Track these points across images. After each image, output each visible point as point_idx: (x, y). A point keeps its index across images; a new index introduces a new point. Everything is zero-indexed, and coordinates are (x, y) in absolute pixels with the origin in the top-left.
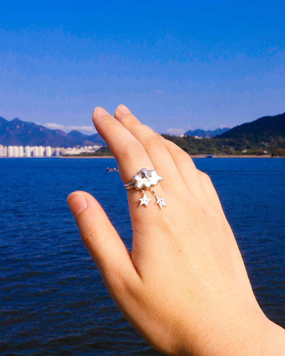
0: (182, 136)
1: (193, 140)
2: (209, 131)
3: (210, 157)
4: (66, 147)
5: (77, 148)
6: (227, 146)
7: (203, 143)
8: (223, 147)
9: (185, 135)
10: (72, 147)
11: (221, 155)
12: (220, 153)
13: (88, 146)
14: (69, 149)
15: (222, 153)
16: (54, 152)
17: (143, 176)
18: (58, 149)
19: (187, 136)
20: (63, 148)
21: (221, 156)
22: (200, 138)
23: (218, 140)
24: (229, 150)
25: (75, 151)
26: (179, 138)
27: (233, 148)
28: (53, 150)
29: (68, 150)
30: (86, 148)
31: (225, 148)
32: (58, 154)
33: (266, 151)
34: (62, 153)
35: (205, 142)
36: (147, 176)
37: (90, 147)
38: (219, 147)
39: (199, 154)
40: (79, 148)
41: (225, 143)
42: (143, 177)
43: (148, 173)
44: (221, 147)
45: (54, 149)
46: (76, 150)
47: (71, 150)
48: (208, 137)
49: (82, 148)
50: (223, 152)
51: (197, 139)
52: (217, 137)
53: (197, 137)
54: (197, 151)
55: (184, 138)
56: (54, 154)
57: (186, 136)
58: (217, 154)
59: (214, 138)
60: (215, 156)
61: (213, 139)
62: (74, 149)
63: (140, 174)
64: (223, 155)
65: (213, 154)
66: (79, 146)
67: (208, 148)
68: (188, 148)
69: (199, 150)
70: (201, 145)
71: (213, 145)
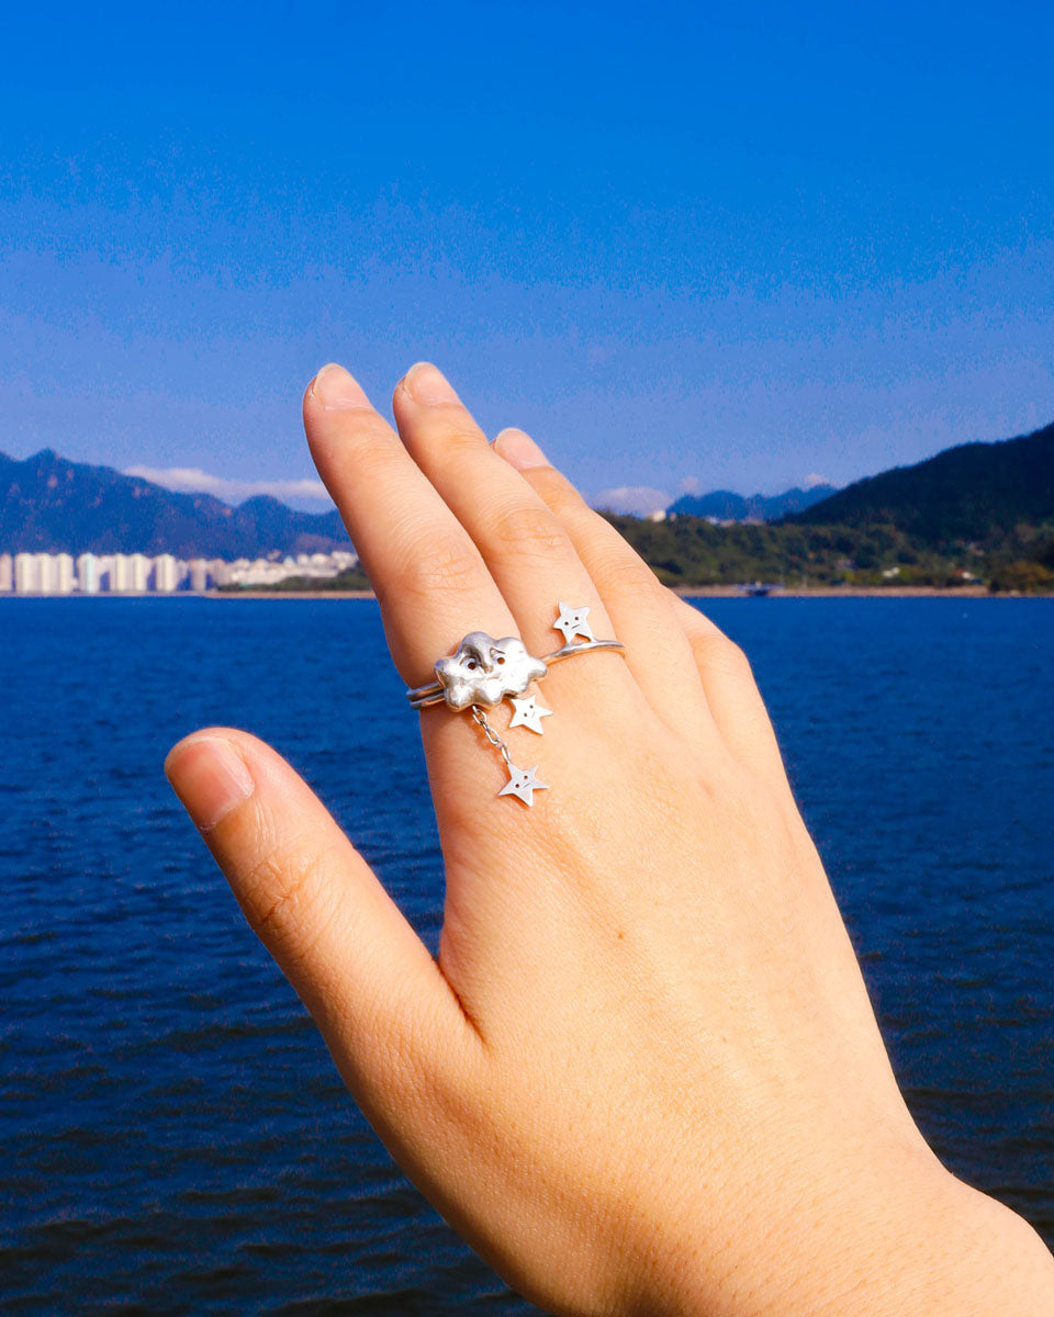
0: (659, 516)
1: (700, 532)
2: (758, 499)
3: (762, 594)
4: (229, 558)
5: (269, 561)
6: (825, 553)
7: (737, 542)
8: (811, 556)
9: (668, 512)
10: (252, 557)
11: (805, 585)
12: (799, 579)
13: (311, 552)
14: (243, 563)
15: (805, 578)
16: (184, 575)
18: (201, 566)
19: (679, 516)
20: (220, 563)
21: (804, 591)
22: (726, 524)
23: (794, 530)
24: (832, 568)
25: (262, 572)
26: (649, 522)
27: (848, 562)
28: (180, 569)
29: (236, 570)
30: (303, 559)
31: (820, 561)
32: (200, 583)
33: (972, 572)
34: (214, 579)
35: (744, 537)
37: (320, 558)
38: (795, 559)
39: (726, 582)
40: (280, 560)
41: (818, 543)
42: (472, 666)
43: (491, 649)
44: (803, 556)
45: (184, 565)
46: (267, 569)
47: (247, 570)
48: (753, 521)
49: (289, 562)
50: (811, 575)
51: (717, 529)
52: (790, 518)
53: (713, 521)
54: (714, 573)
55: (666, 522)
56: (186, 583)
57: (673, 517)
58: (787, 585)
59: (779, 523)
60: (780, 592)
61: (775, 529)
62: (261, 564)
63: (463, 655)
64: (810, 585)
65: (773, 583)
66: (276, 554)
67: (755, 562)
68: (680, 560)
69: (722, 569)
70: (730, 551)
71: (775, 549)
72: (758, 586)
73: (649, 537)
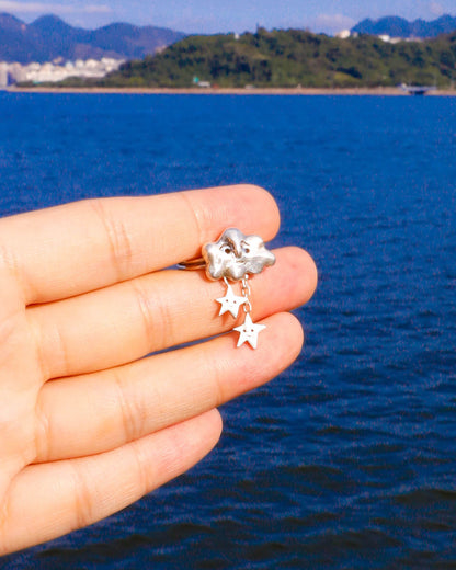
0: (345, 34)
1: (375, 46)
2: (419, 22)
3: (421, 93)
4: (25, 61)
5: (54, 65)
7: (402, 54)
9: (352, 31)
10: (42, 62)
11: (451, 87)
12: (448, 81)
13: (85, 58)
14: (35, 66)
15: (453, 81)
17: (228, 247)
18: (4, 68)
19: (360, 35)
20: (18, 65)
22: (394, 41)
23: (446, 46)
25: (49, 73)
26: (338, 39)
29: (30, 71)
30: (80, 63)
32: (2, 81)
34: (14, 76)
35: (408, 51)
36: (238, 249)
37: (92, 63)
38: (446, 67)
40: (62, 64)
42: (228, 251)
44: (452, 67)
46: (53, 71)
47: (38, 71)
48: (414, 39)
49: (69, 65)
51: (388, 44)
53: (385, 38)
54: (385, 78)
55: (350, 39)
57: (356, 35)
58: (439, 86)
60: (433, 92)
61: (431, 45)
62: (48, 66)
63: (222, 243)
65: (429, 85)
66: (60, 59)
67: (416, 70)
68: (360, 68)
69: (392, 74)
70: (397, 62)
71: (430, 59)
73: (337, 50)
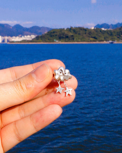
0: (93, 28)
1: (101, 31)
3: (112, 43)
4: (12, 36)
5: (19, 37)
7: (108, 33)
9: (95, 27)
10: (16, 36)
11: (120, 41)
13: (27, 35)
14: (14, 37)
16: (3, 39)
18: (6, 38)
20: (10, 37)
22: (105, 30)
26: (91, 29)
28: (2, 38)
29: (13, 38)
30: (26, 36)
32: (6, 41)
34: (9, 40)
35: (109, 32)
37: (29, 36)
38: (118, 36)
40: (21, 37)
44: (120, 36)
45: (3, 38)
46: (19, 38)
47: (15, 38)
48: (110, 29)
49: (23, 37)
51: (104, 31)
53: (103, 29)
54: (103, 39)
55: (94, 29)
56: (3, 41)
57: (95, 28)
58: (118, 41)
60: (116, 42)
62: (18, 37)
66: (20, 35)
67: (111, 37)
68: (97, 37)
69: (105, 38)
70: (106, 35)
71: (115, 34)
72: (111, 41)
73: (91, 32)
